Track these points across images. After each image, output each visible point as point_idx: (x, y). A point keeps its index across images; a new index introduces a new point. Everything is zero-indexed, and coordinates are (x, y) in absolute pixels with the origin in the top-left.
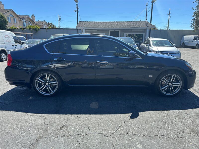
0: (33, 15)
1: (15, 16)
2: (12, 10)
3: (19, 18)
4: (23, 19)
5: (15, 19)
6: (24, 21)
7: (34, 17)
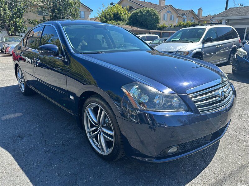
0: (200, 9)
1: (173, 13)
2: (170, 5)
3: (178, 14)
4: (183, 15)
5: (173, 16)
6: (185, 17)
7: (201, 11)
